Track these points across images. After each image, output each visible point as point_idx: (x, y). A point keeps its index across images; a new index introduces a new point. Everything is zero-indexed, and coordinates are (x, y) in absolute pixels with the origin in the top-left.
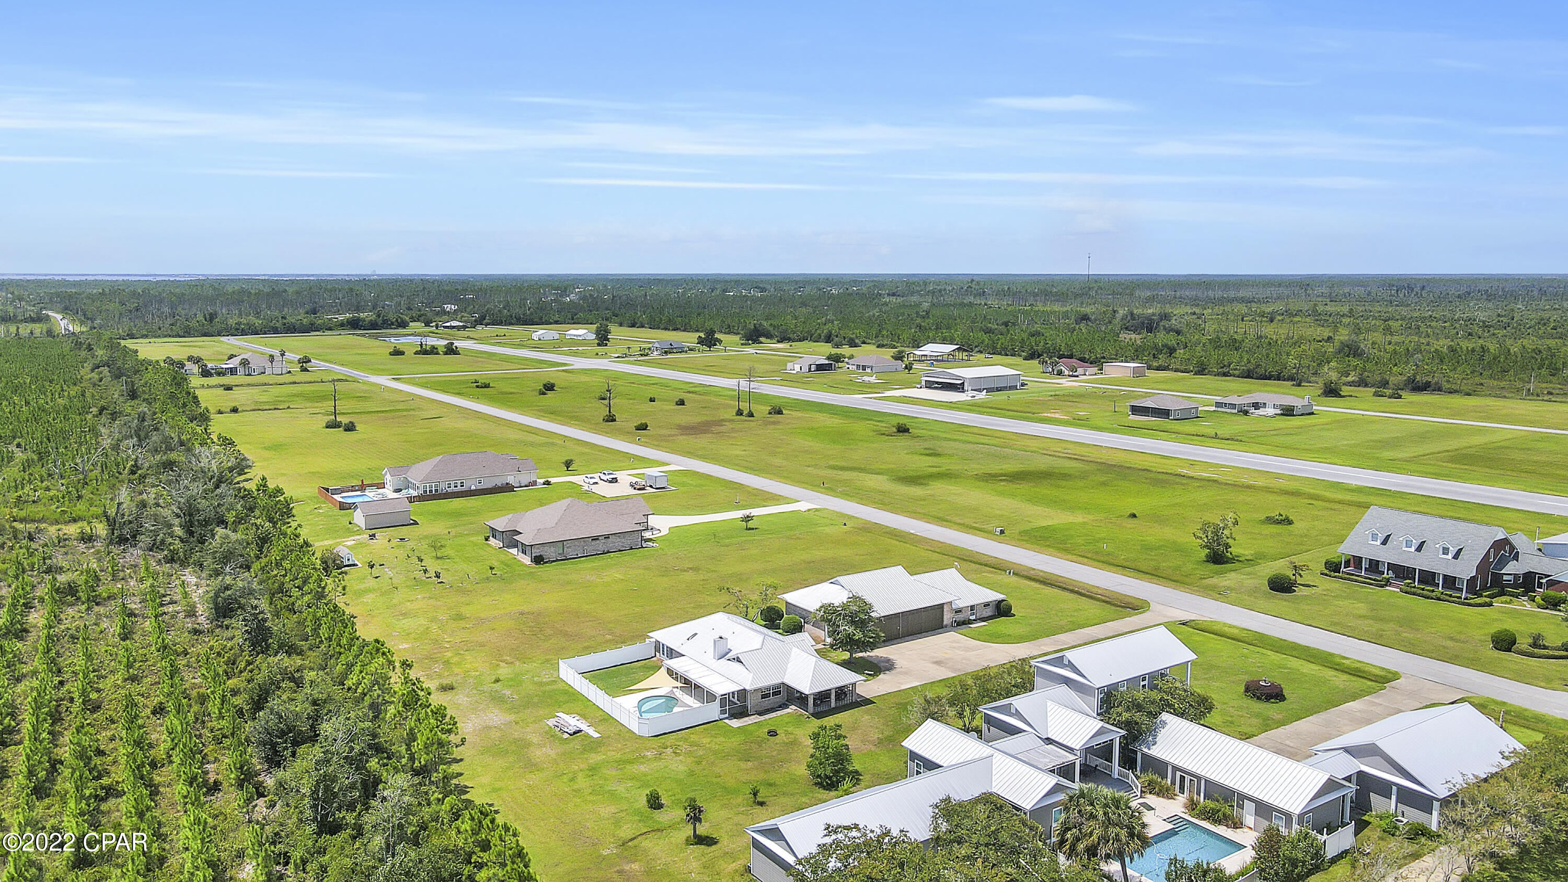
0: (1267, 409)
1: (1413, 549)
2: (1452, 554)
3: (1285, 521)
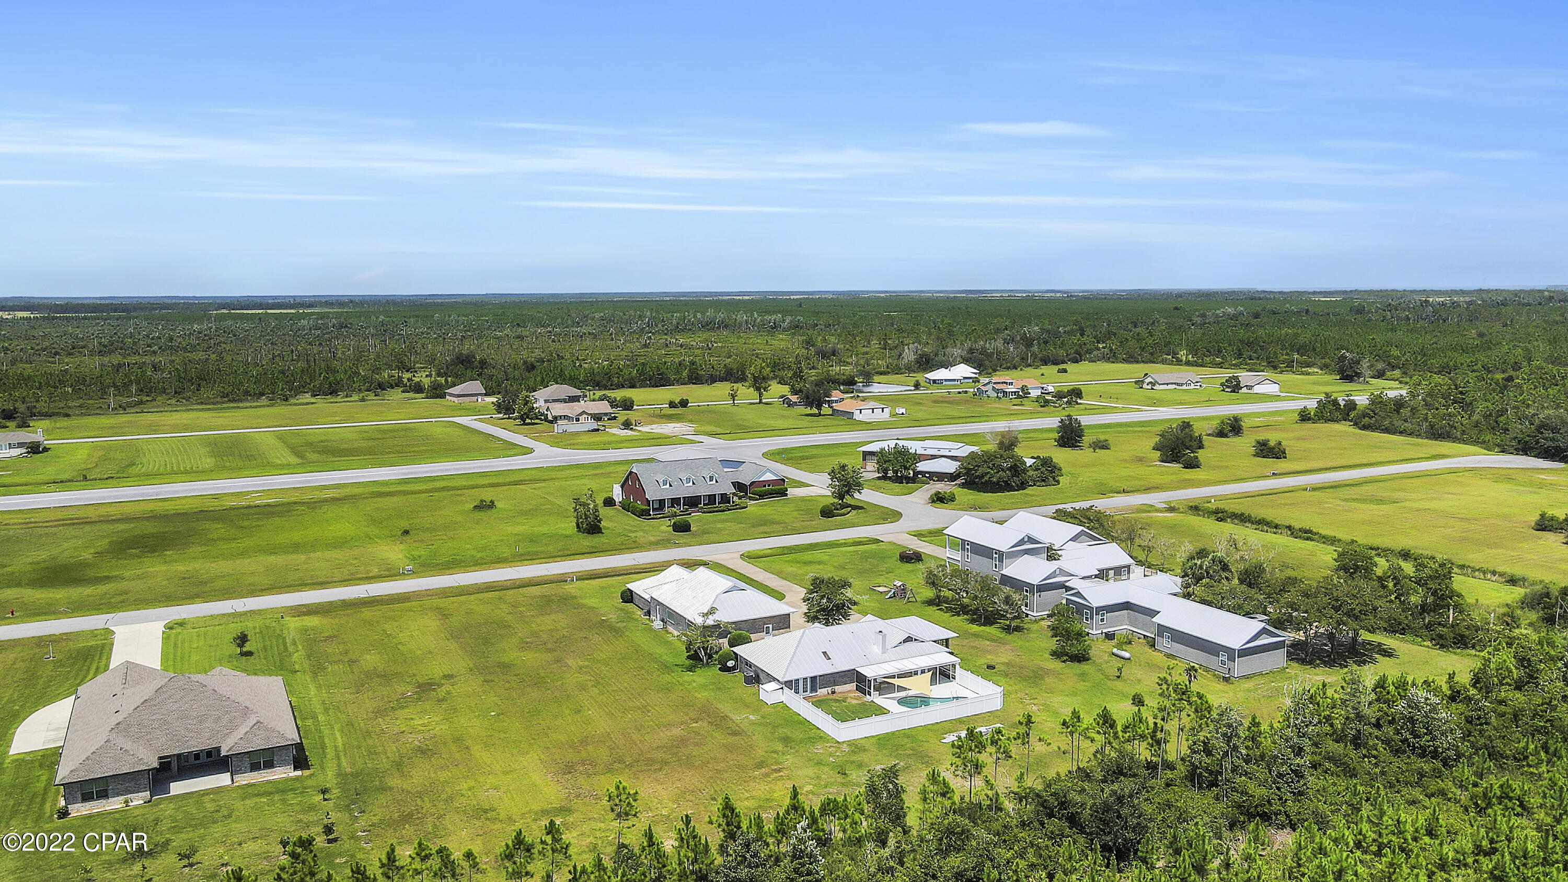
0: (3, 451)
1: (691, 484)
2: (714, 480)
3: (492, 505)
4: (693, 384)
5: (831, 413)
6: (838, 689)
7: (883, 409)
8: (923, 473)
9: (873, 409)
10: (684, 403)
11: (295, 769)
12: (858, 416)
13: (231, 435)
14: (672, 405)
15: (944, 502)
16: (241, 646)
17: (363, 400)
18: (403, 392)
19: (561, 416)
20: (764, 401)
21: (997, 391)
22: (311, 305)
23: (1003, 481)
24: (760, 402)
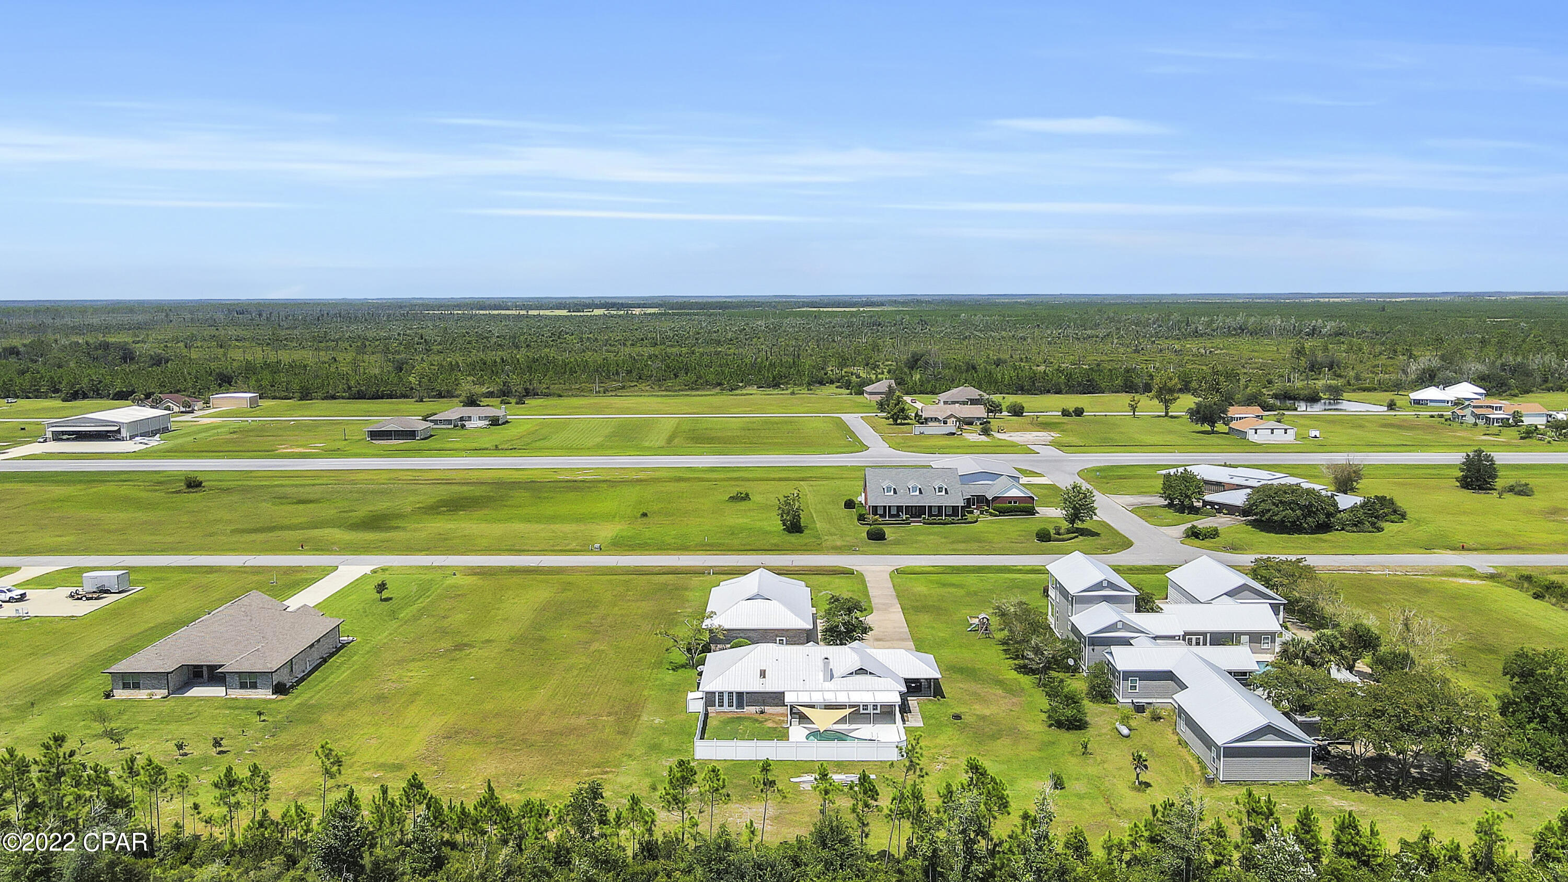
0: (472, 422)
1: (917, 493)
2: (944, 491)
3: (746, 497)
4: (1126, 392)
5: (1227, 431)
6: (768, 709)
7: (1286, 430)
8: (1212, 504)
9: (1272, 430)
10: (1079, 412)
11: (273, 694)
12: (1251, 436)
13: (645, 419)
14: (1065, 413)
15: (1199, 538)
16: (380, 592)
17: (793, 393)
18: (837, 387)
19: (932, 418)
20: (1170, 414)
21: (1477, 416)
22: (882, 304)
23: (1289, 521)
24: (1166, 415)
